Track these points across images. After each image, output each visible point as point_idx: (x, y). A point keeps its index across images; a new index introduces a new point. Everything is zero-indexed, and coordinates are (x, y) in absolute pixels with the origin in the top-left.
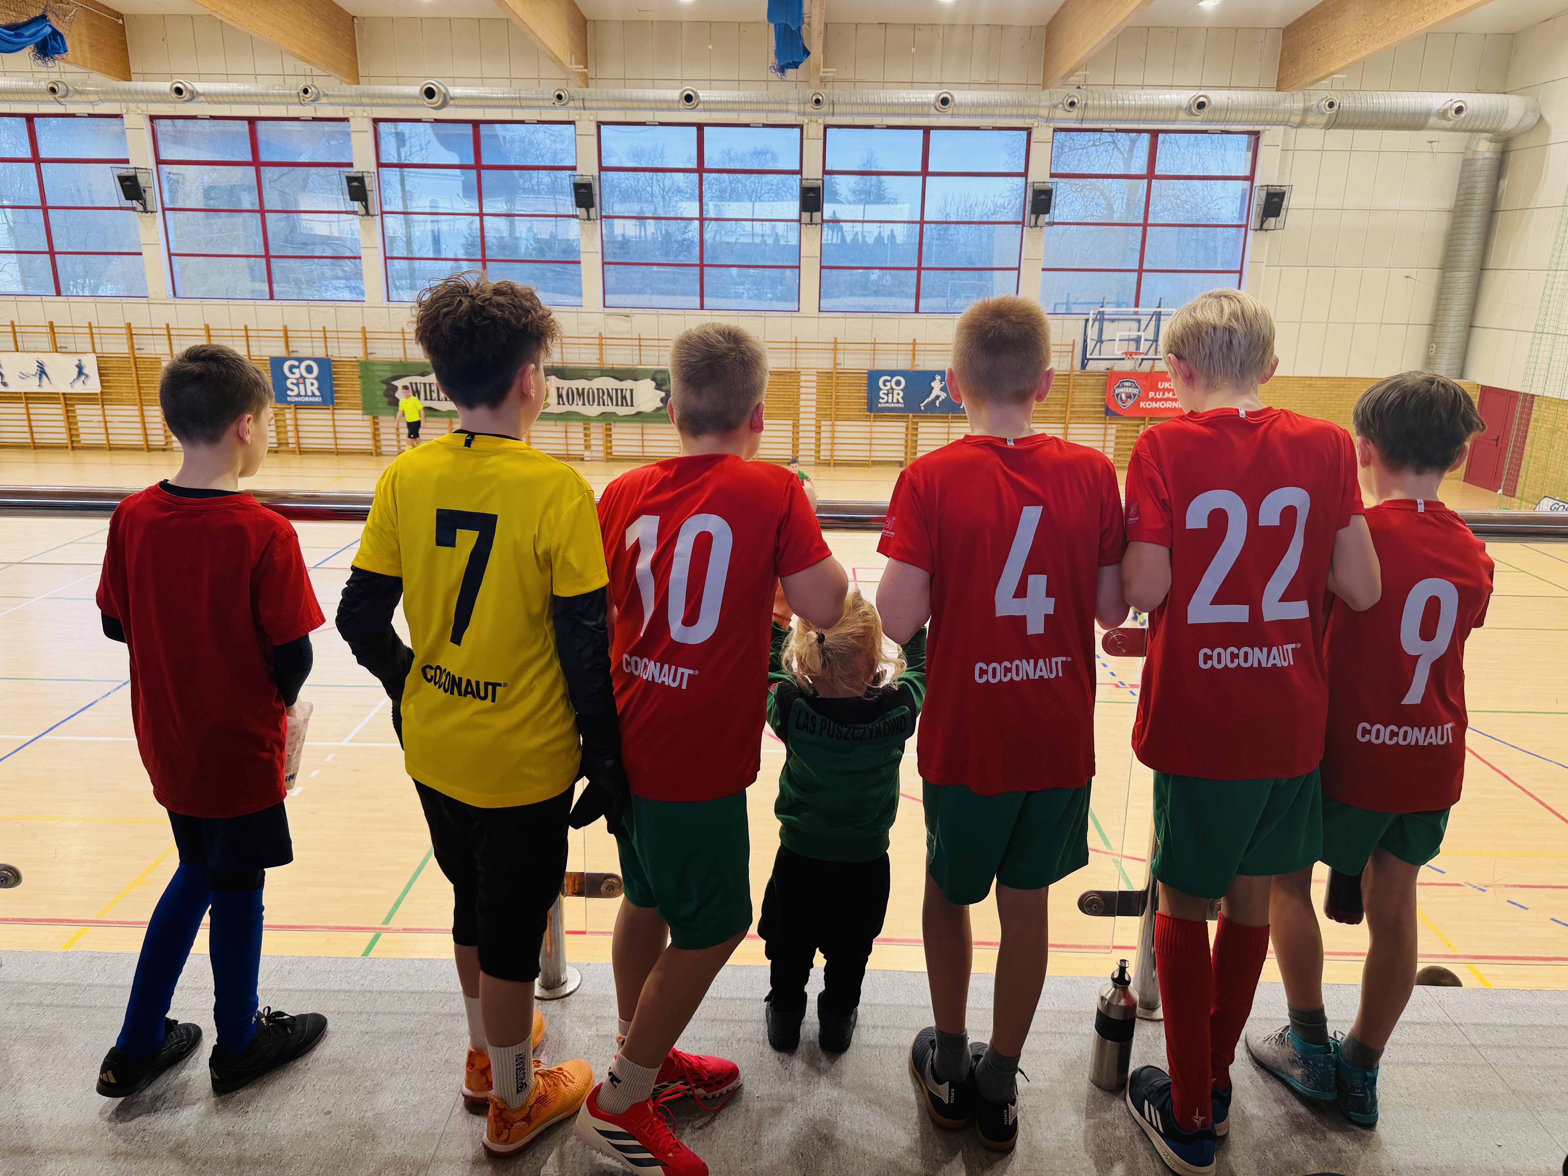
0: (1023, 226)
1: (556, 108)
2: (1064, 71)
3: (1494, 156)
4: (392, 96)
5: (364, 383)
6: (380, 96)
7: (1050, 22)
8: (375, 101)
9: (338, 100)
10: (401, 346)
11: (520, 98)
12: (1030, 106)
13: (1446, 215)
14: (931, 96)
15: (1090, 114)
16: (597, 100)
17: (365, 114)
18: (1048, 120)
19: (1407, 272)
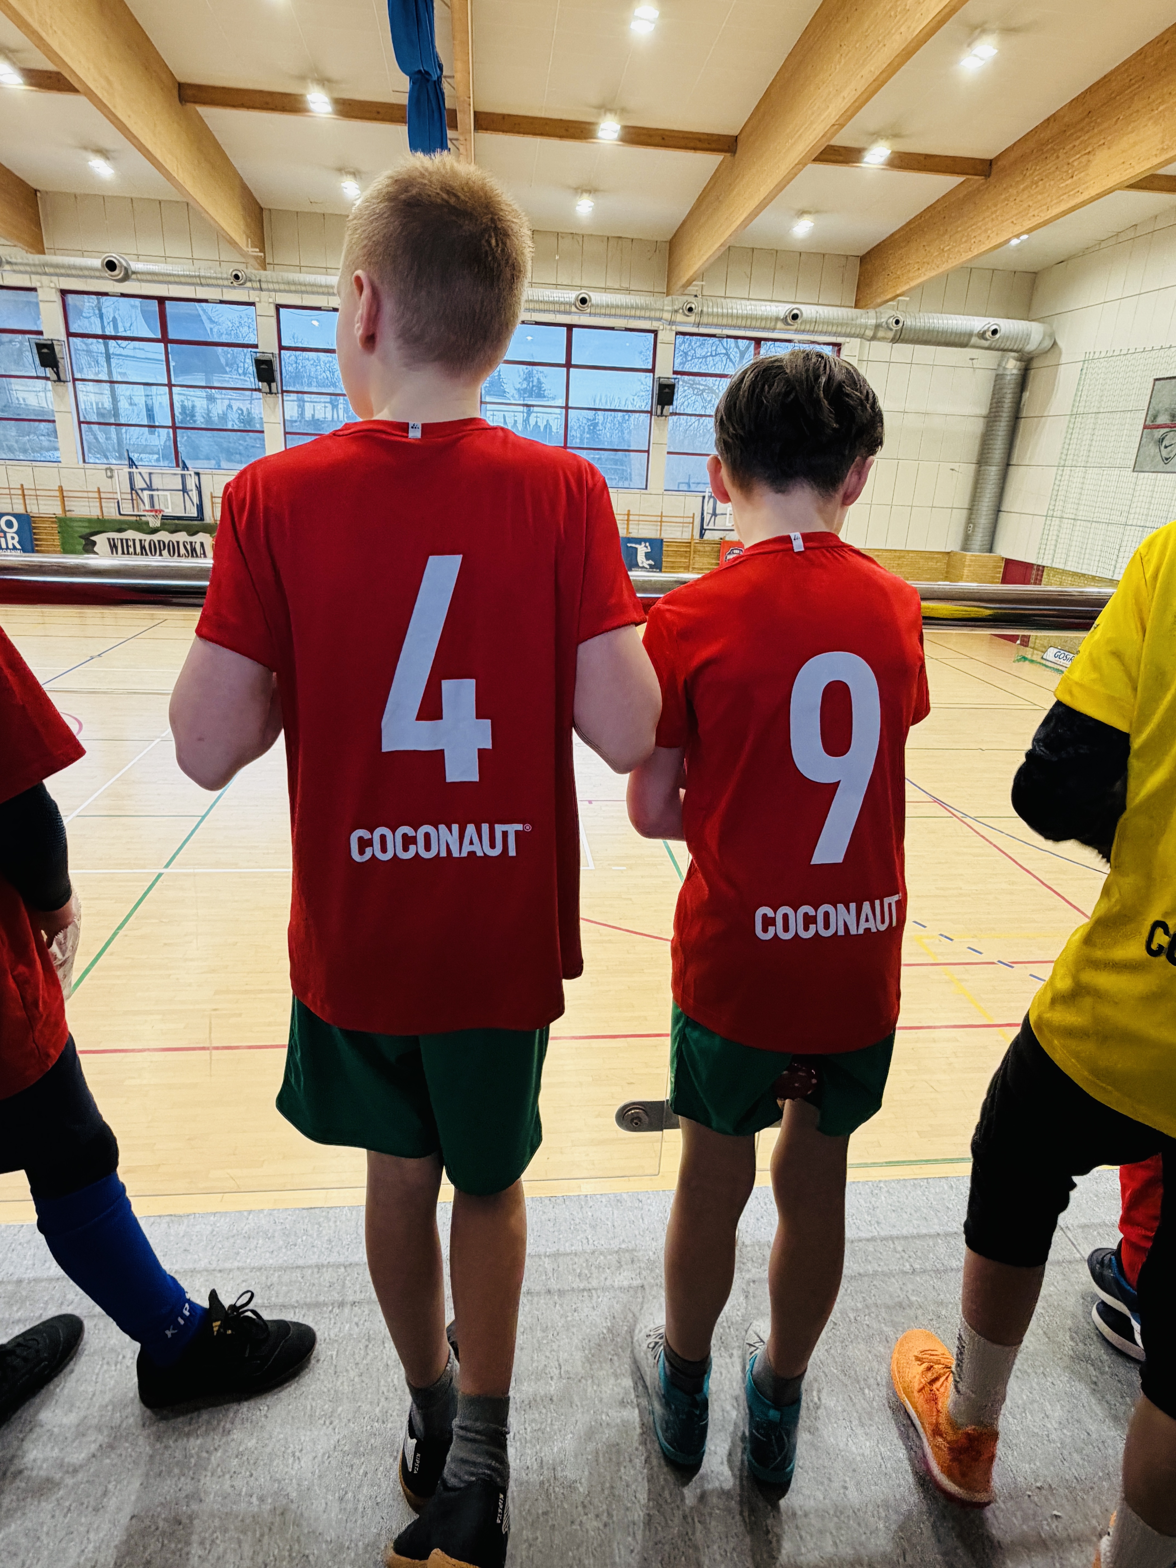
0: (651, 415)
1: (234, 287)
2: (684, 280)
3: (1019, 373)
4: (74, 267)
5: (63, 538)
6: (63, 266)
7: (673, 238)
8: (58, 271)
9: (22, 268)
10: (98, 504)
11: (199, 277)
12: (656, 310)
13: (982, 419)
14: (571, 296)
15: (705, 320)
16: (273, 282)
17: (52, 285)
18: (671, 323)
19: (952, 466)
